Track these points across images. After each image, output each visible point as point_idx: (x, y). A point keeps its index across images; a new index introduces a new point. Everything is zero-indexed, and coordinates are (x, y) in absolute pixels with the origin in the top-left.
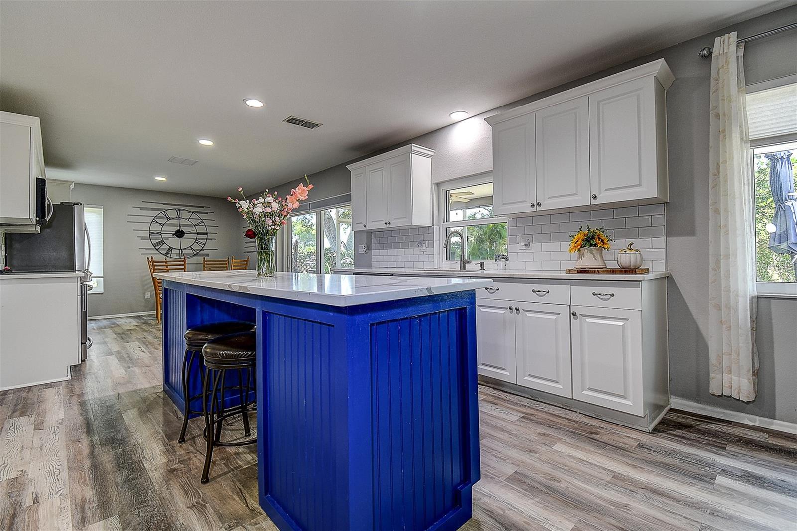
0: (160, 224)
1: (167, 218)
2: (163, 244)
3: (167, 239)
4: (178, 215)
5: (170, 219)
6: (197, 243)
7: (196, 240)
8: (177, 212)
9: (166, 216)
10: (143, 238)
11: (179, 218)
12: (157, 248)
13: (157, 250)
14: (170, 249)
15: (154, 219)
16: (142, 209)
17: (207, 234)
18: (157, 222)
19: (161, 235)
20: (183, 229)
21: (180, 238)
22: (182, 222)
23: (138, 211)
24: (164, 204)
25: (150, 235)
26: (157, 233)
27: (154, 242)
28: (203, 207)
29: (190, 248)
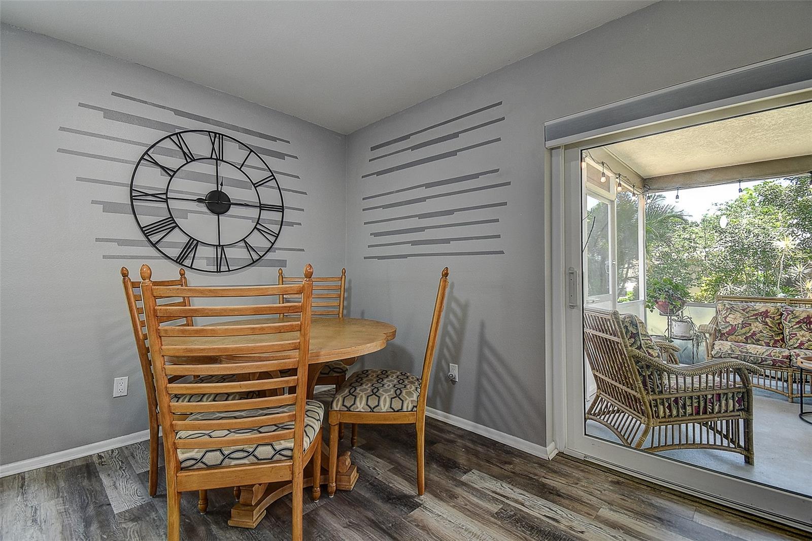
0: (163, 168)
1: (184, 153)
2: (174, 228)
3: (185, 214)
4: (213, 149)
5: (194, 160)
6: (258, 230)
7: (258, 223)
8: (213, 144)
9: (181, 148)
10: (109, 207)
11: (217, 160)
12: (154, 239)
13: (154, 245)
14: (192, 245)
15: (146, 153)
16: (109, 114)
17: (281, 209)
18: (156, 163)
19: (166, 201)
20: (225, 189)
21: (218, 214)
22: (226, 171)
23: (95, 122)
24: (178, 113)
25: (132, 198)
26: (153, 195)
27: (145, 220)
28: (274, 139)
29: (242, 244)
